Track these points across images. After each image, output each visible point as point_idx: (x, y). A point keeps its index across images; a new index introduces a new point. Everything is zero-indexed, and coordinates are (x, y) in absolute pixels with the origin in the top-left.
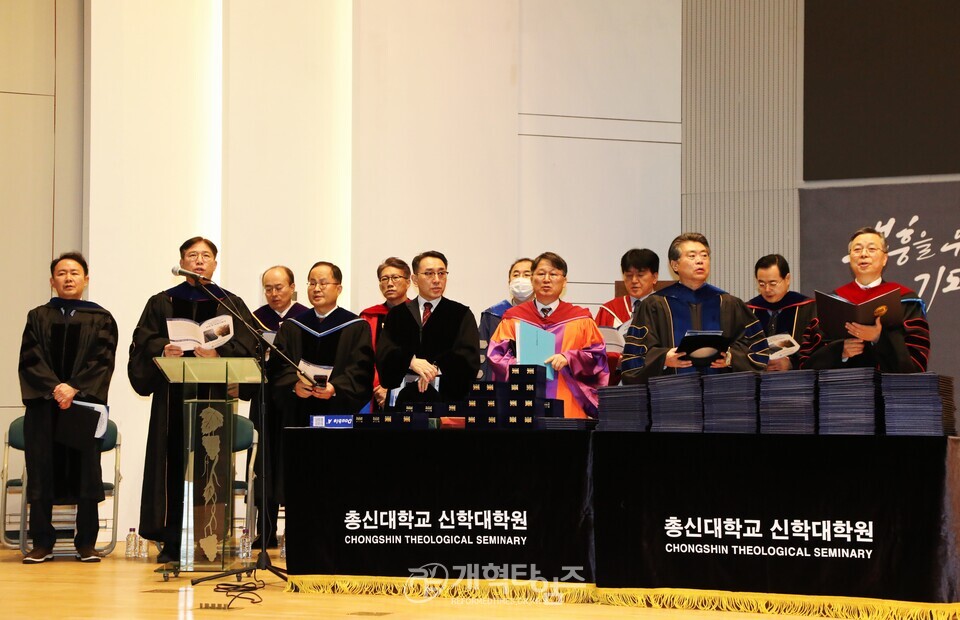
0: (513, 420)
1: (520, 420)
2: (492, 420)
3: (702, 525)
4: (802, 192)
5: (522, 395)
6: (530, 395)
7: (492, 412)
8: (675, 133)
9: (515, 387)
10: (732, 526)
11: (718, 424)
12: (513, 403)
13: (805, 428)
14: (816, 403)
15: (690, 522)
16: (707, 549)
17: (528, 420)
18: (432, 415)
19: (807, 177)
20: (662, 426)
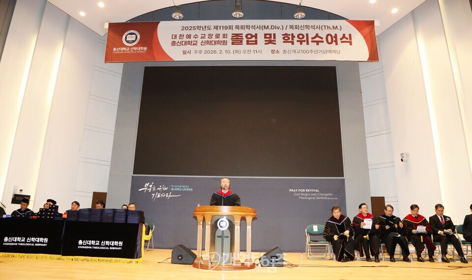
0: (48, 217)
1: (50, 217)
2: (43, 217)
3: (86, 242)
4: (132, 176)
5: (51, 212)
6: (53, 212)
7: (44, 215)
8: (109, 164)
9: (50, 210)
10: (93, 242)
11: (92, 220)
12: (49, 213)
13: (111, 221)
14: (114, 216)
15: (84, 241)
16: (87, 247)
17: (52, 217)
18: (31, 216)
19: (133, 174)
20: (81, 220)
